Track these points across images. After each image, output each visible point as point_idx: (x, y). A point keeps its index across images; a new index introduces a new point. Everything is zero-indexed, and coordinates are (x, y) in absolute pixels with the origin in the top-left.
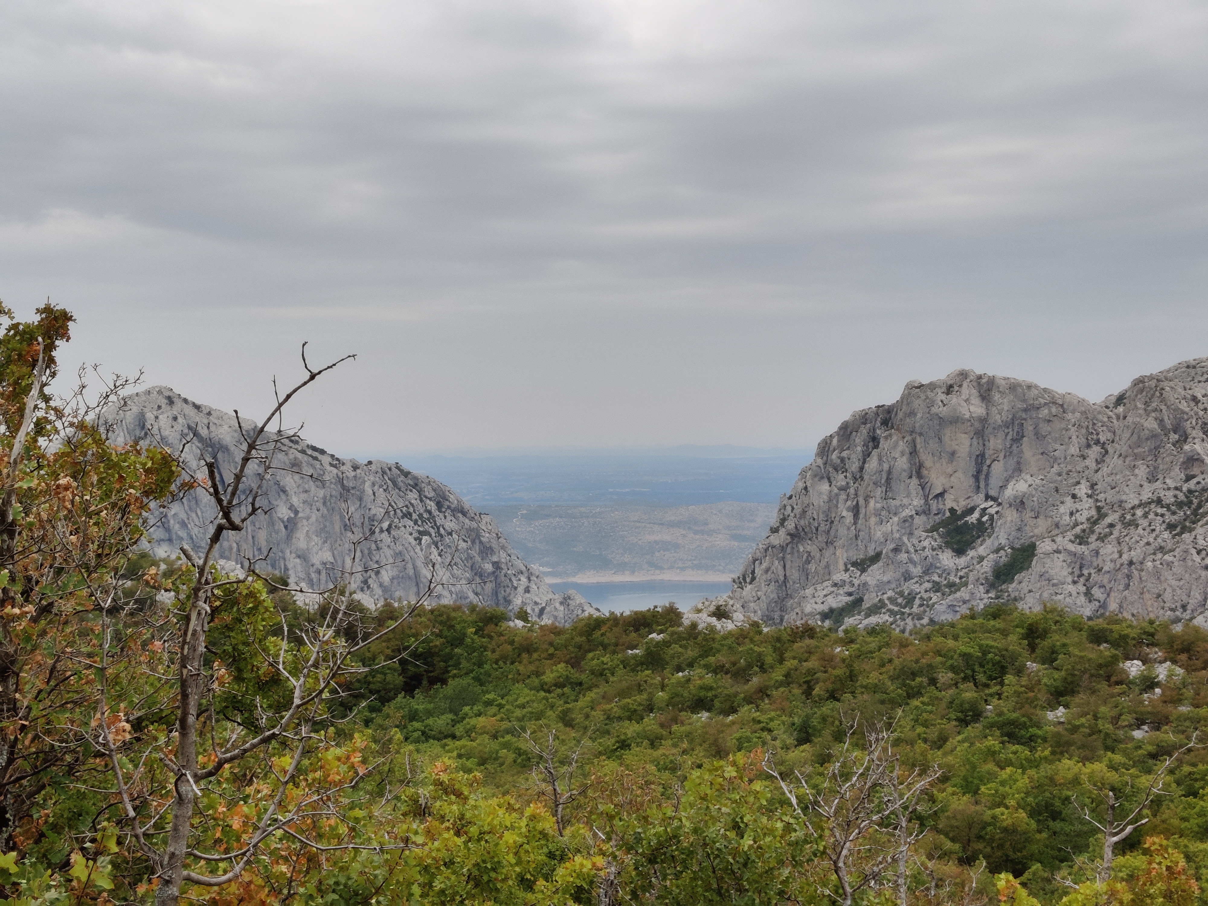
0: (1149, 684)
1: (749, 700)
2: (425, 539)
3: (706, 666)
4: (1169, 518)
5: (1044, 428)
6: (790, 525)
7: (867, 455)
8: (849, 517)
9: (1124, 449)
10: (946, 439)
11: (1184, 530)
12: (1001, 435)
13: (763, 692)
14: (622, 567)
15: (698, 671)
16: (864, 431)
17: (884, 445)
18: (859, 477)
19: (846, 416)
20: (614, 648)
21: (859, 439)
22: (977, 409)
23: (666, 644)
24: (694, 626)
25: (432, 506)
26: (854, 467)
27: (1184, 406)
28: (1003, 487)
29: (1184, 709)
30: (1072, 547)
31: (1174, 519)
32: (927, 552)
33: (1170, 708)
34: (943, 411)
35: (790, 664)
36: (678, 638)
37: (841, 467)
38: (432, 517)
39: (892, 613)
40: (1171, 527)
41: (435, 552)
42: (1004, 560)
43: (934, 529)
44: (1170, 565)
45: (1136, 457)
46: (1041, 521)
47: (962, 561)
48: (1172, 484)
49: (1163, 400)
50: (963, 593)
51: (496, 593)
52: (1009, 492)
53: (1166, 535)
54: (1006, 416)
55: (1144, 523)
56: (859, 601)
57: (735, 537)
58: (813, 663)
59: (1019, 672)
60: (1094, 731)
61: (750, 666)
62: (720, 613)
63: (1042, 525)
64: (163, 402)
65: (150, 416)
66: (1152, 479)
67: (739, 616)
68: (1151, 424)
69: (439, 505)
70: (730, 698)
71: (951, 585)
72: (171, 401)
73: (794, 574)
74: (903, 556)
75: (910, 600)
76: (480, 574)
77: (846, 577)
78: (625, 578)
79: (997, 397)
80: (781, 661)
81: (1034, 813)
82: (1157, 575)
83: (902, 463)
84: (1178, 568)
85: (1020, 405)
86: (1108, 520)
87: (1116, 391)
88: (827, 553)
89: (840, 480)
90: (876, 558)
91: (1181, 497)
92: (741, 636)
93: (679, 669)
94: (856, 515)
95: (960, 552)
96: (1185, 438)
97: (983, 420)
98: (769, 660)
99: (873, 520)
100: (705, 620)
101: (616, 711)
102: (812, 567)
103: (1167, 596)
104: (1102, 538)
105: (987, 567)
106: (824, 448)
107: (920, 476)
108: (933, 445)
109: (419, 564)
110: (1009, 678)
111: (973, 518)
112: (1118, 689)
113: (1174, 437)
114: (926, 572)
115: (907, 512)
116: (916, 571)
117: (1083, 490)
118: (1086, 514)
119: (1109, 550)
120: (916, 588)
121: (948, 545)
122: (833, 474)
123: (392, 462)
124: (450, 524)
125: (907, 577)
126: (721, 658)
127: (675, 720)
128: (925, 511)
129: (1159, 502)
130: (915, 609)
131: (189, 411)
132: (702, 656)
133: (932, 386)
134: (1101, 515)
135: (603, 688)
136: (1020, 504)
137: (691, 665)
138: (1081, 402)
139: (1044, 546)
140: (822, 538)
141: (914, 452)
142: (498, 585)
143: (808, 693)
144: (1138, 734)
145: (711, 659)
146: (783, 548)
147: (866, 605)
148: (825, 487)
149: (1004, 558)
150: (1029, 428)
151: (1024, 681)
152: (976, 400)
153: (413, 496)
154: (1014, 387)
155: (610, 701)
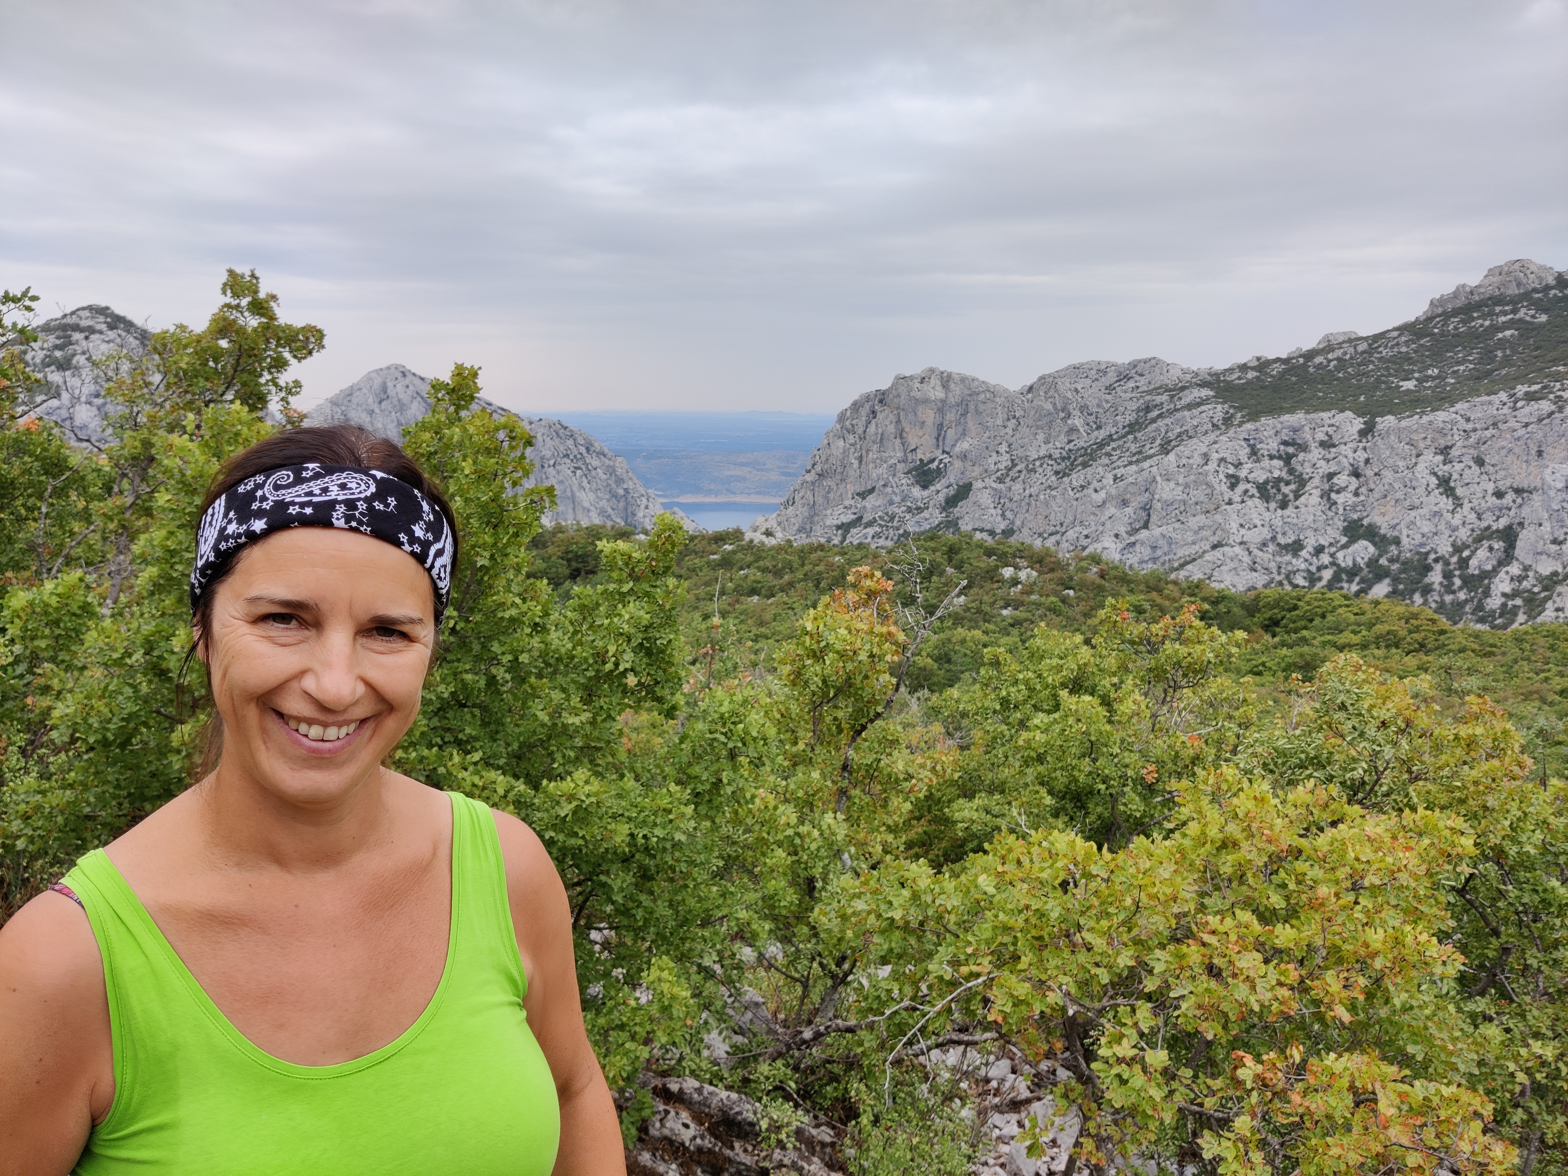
0: (1015, 582)
1: (782, 590)
2: (579, 472)
3: (758, 568)
4: (1057, 467)
5: (982, 407)
6: (818, 468)
7: (869, 423)
8: (856, 463)
9: (1031, 422)
10: (919, 413)
11: (1065, 475)
12: (954, 411)
13: (791, 584)
14: (709, 492)
15: (753, 570)
16: (867, 406)
17: (880, 416)
18: (863, 438)
19: (856, 397)
20: (702, 554)
21: (864, 411)
22: (940, 394)
23: (734, 552)
24: (751, 541)
25: (583, 450)
26: (860, 431)
27: (1069, 395)
28: (954, 446)
29: (1034, 597)
30: (994, 485)
31: (1059, 468)
32: (905, 487)
33: (1025, 597)
34: (918, 395)
35: (807, 568)
36: (742, 549)
37: (852, 431)
38: (583, 457)
39: (881, 526)
40: (1057, 473)
41: (585, 481)
42: (952, 493)
43: (909, 472)
44: (1054, 497)
45: (1038, 427)
46: (976, 468)
47: (926, 493)
48: (1058, 445)
49: (1056, 391)
50: (926, 514)
51: (626, 509)
52: (957, 449)
53: (1053, 478)
54: (958, 399)
55: (1040, 470)
56: (860, 518)
57: (783, 474)
58: (821, 568)
59: (942, 574)
60: (979, 611)
61: (784, 568)
62: (768, 533)
63: (977, 470)
64: (399, 375)
65: (390, 384)
66: (1047, 442)
67: (779, 535)
68: (1049, 406)
69: (588, 449)
70: (771, 588)
71: (918, 508)
72: (404, 374)
73: (820, 500)
74: (889, 490)
75: (892, 519)
76: (615, 496)
77: (852, 502)
78: (712, 499)
79: (952, 386)
80: (803, 565)
81: (937, 659)
82: (1046, 503)
83: (891, 429)
84: (1059, 500)
85: (967, 392)
86: (1018, 468)
87: (1029, 383)
88: (842, 487)
89: (851, 439)
90: (872, 490)
91: (1064, 454)
92: (779, 549)
93: (741, 569)
94: (860, 462)
95: (925, 487)
96: (1069, 416)
97: (943, 401)
98: (795, 565)
99: (871, 466)
100: (758, 537)
101: (702, 595)
102: (831, 496)
103: (1052, 517)
104: (1013, 480)
105: (941, 497)
106: (842, 418)
107: (901, 437)
108: (911, 417)
109: (575, 488)
110: (934, 578)
111: (934, 466)
112: (996, 585)
113: (1062, 415)
114: (903, 500)
115: (893, 461)
116: (897, 499)
117: (1003, 448)
118: (1004, 464)
119: (1017, 487)
120: (897, 510)
121: (917, 482)
122: (846, 435)
123: (555, 420)
124: (595, 462)
125: (891, 503)
126: (768, 563)
127: (738, 601)
128: (904, 461)
129: (1050, 457)
130: (895, 524)
131: (417, 381)
132: (756, 561)
133: (911, 378)
134: (1014, 465)
135: (695, 579)
136: (964, 457)
137: (748, 567)
138: (1006, 390)
139: (977, 485)
140: (838, 477)
141: (898, 421)
142: (627, 503)
143: (817, 586)
144: (1005, 612)
145: (761, 563)
146: (813, 483)
147: (864, 521)
148: (841, 443)
149: (952, 492)
150: (972, 407)
151: (943, 580)
152: (939, 388)
153: (570, 443)
154: (963, 379)
155: (698, 588)
